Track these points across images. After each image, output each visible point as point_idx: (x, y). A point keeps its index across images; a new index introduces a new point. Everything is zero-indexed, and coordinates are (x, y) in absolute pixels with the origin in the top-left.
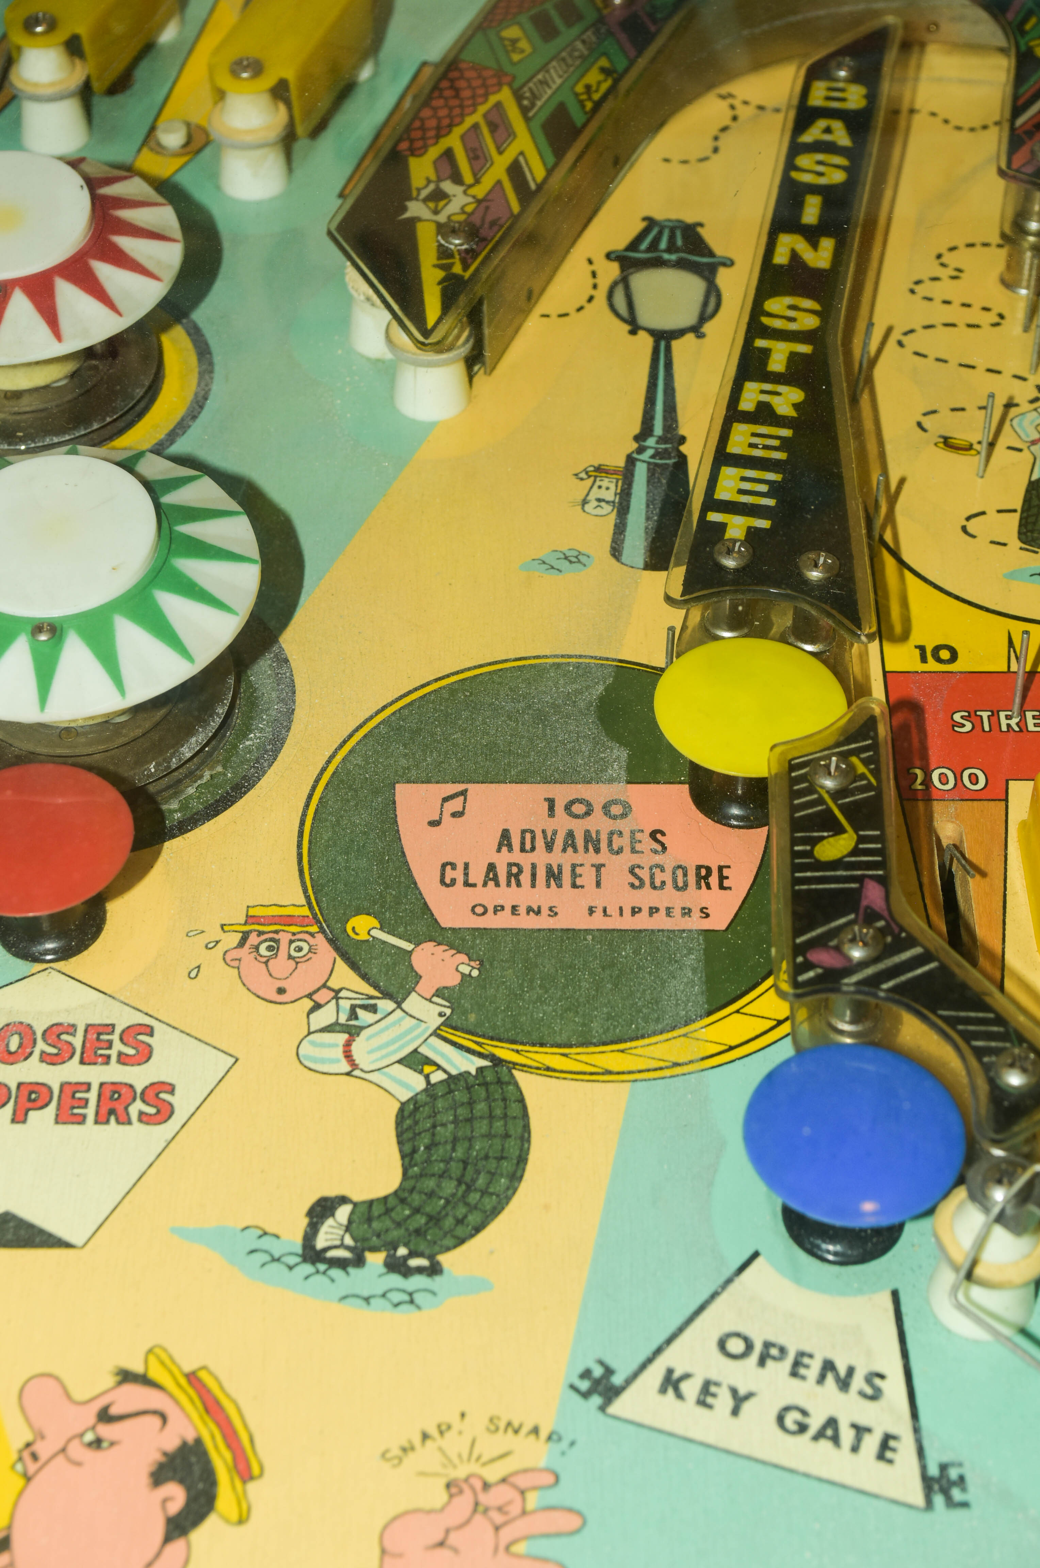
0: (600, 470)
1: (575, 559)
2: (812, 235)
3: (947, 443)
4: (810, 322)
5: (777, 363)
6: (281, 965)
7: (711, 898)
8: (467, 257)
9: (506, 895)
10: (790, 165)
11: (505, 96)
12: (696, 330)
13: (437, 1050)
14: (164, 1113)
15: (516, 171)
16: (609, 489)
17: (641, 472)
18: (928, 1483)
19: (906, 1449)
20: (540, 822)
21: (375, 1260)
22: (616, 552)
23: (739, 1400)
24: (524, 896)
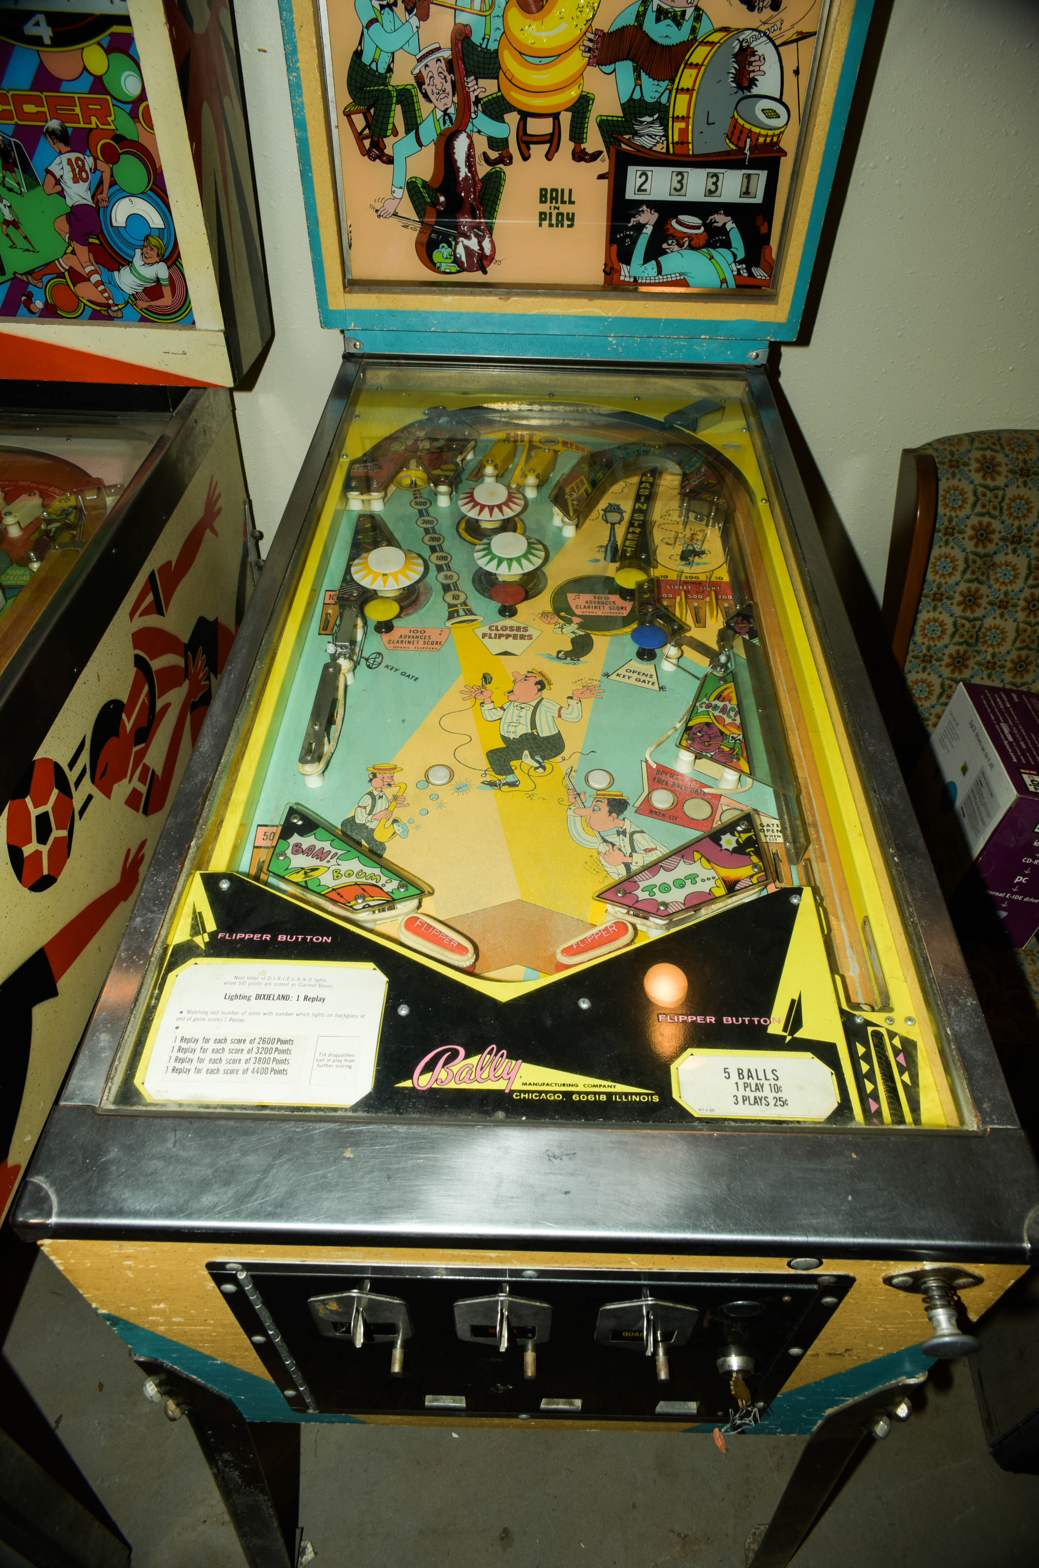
0: (601, 546)
1: (597, 560)
2: (643, 504)
3: (667, 544)
4: (642, 518)
5: (636, 524)
6: (549, 619)
7: (624, 611)
8: (577, 505)
9: (587, 610)
10: (638, 491)
11: (583, 477)
12: (619, 523)
13: (577, 631)
14: (531, 638)
15: (586, 491)
16: (603, 549)
17: (609, 547)
18: (660, 688)
19: (656, 684)
20: (593, 599)
21: (569, 659)
22: (605, 559)
23: (629, 677)
24: (591, 610)
